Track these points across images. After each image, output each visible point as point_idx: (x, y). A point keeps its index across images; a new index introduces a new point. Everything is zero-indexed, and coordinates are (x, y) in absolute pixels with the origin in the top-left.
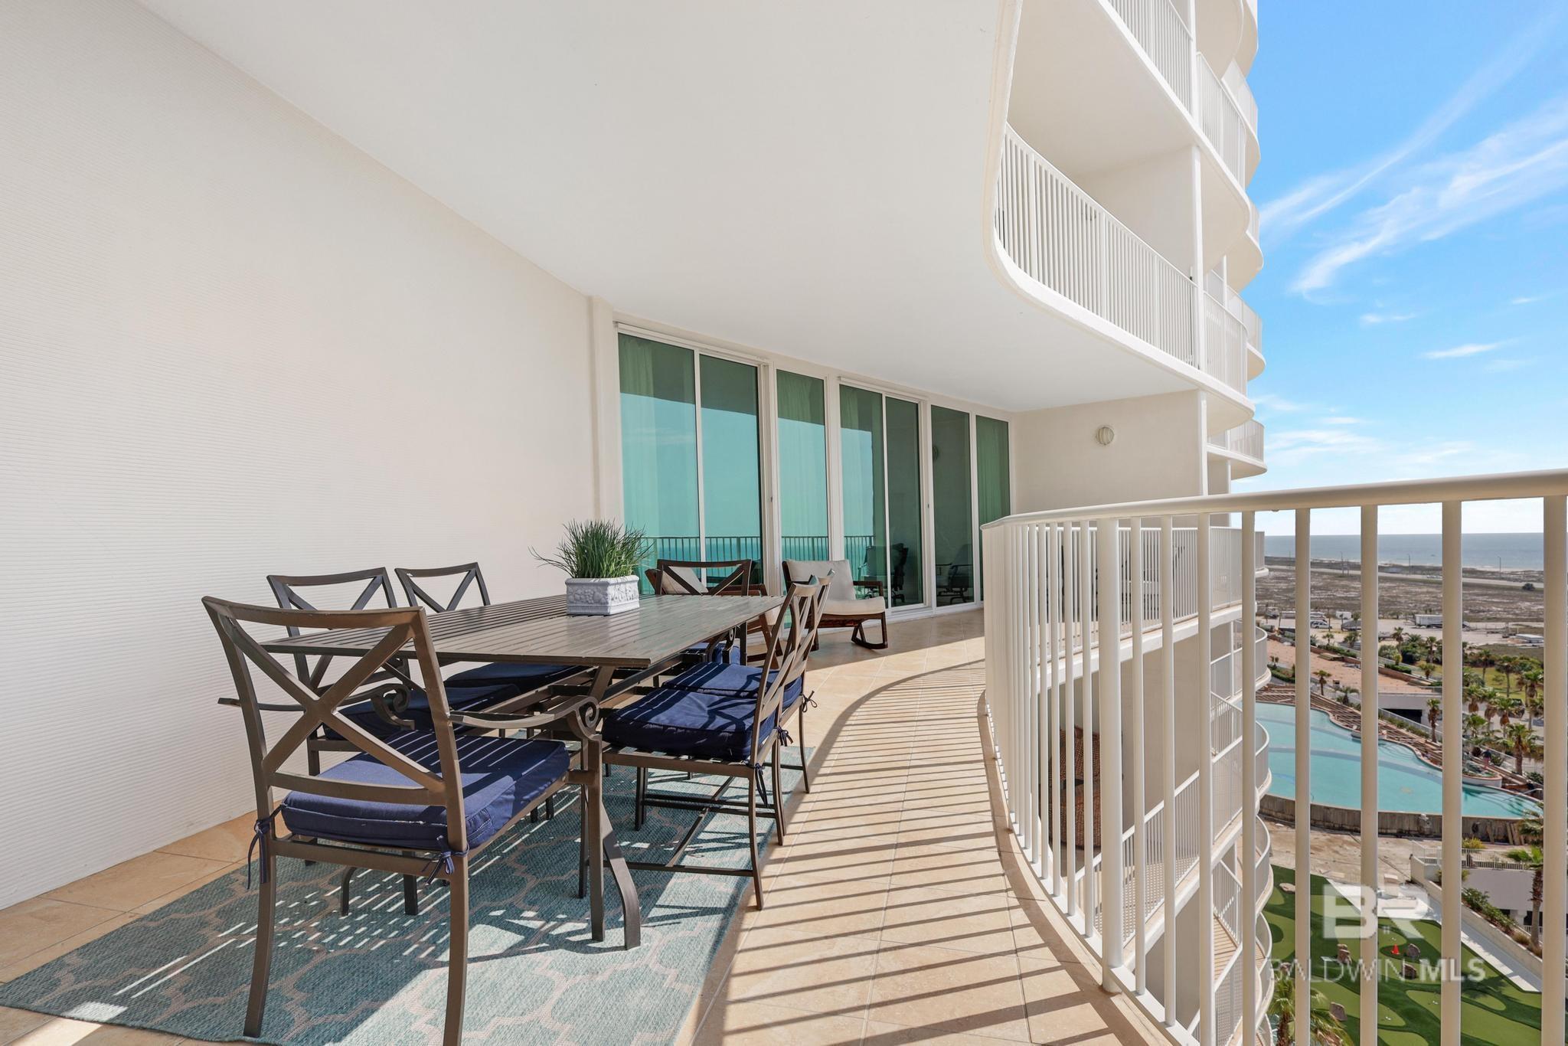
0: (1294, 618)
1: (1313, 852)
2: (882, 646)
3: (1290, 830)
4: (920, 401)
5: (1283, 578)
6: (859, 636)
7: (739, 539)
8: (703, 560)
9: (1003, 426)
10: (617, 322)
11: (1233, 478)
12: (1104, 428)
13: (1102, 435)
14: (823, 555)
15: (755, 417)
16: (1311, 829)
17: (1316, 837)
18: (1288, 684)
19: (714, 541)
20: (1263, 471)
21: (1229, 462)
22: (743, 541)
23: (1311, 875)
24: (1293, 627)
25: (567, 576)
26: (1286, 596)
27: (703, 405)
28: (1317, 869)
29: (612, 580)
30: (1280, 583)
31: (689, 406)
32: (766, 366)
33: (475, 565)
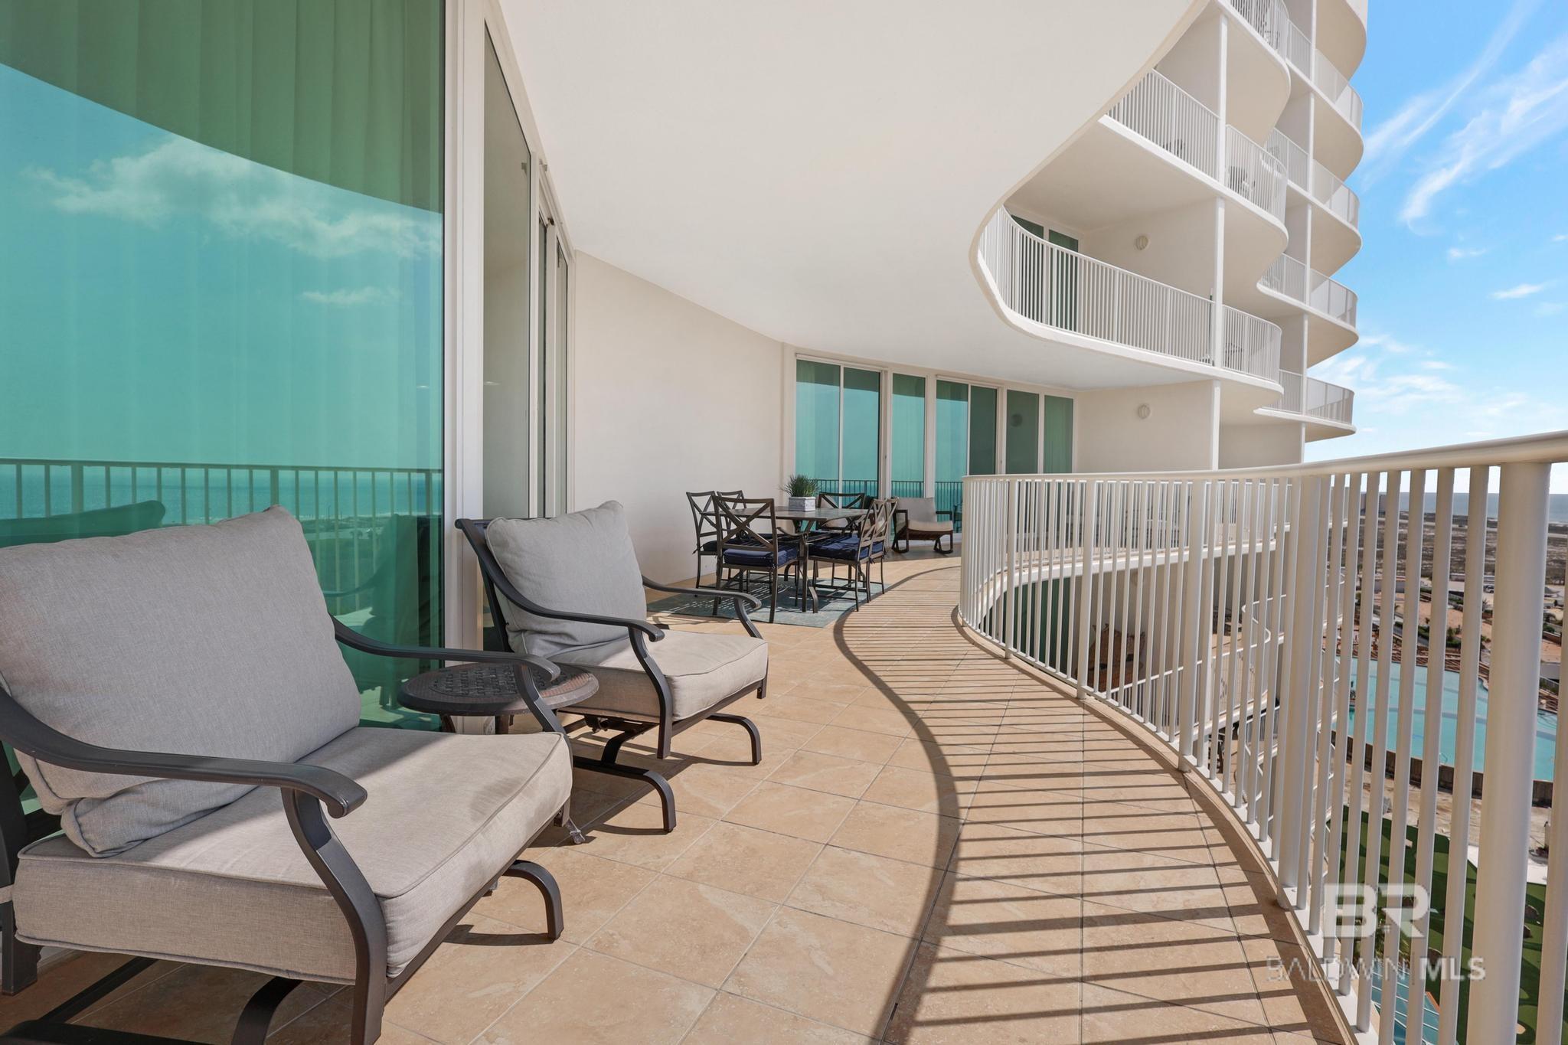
0: (1462, 581)
1: (1438, 812)
2: (950, 552)
3: (1417, 789)
4: (998, 388)
5: (1460, 538)
6: (938, 547)
7: (866, 482)
8: (840, 492)
9: (1068, 403)
10: (797, 353)
11: (1306, 441)
12: (1142, 406)
13: (1142, 411)
14: (920, 494)
15: (877, 393)
16: (1439, 790)
17: (1444, 798)
18: (1454, 649)
19: (847, 483)
20: (1352, 432)
21: (1304, 425)
22: (868, 483)
23: (1436, 834)
24: (1462, 590)
25: (790, 496)
26: (1461, 558)
27: (844, 387)
28: (1439, 828)
29: (806, 498)
30: (1456, 543)
31: (835, 388)
32: (886, 372)
33: (741, 492)
